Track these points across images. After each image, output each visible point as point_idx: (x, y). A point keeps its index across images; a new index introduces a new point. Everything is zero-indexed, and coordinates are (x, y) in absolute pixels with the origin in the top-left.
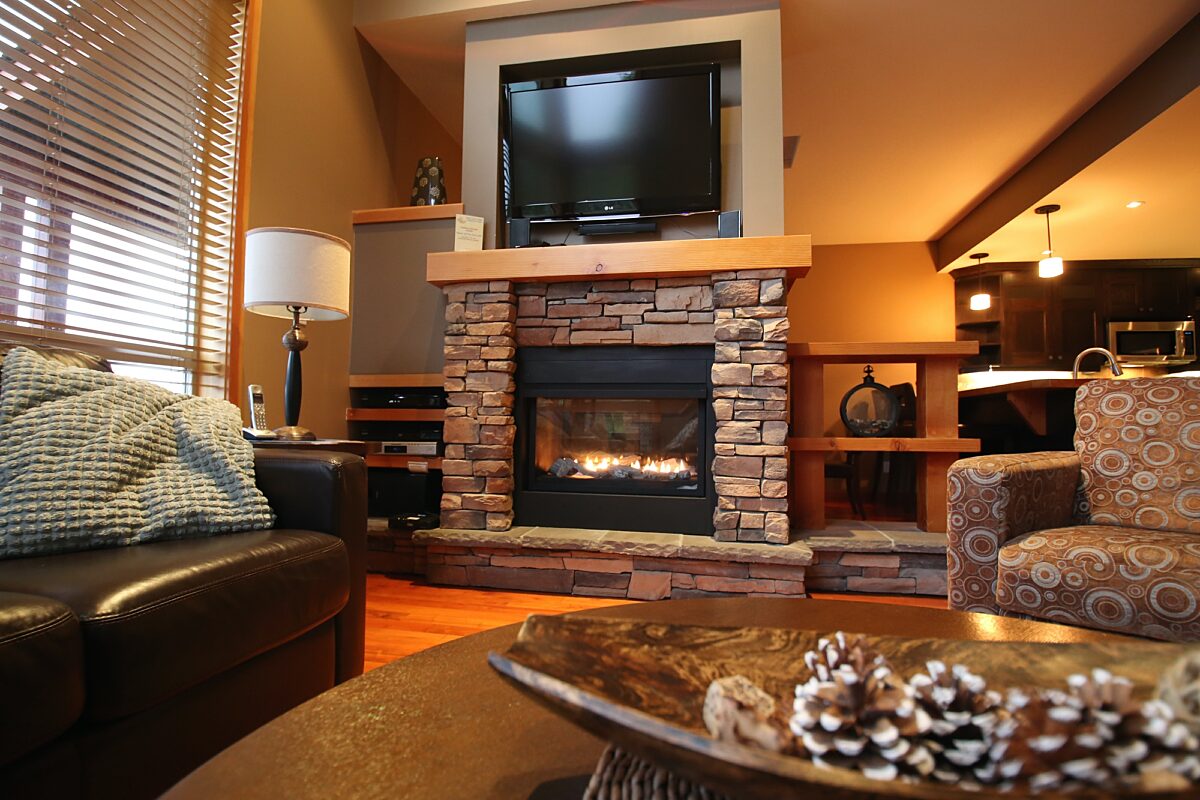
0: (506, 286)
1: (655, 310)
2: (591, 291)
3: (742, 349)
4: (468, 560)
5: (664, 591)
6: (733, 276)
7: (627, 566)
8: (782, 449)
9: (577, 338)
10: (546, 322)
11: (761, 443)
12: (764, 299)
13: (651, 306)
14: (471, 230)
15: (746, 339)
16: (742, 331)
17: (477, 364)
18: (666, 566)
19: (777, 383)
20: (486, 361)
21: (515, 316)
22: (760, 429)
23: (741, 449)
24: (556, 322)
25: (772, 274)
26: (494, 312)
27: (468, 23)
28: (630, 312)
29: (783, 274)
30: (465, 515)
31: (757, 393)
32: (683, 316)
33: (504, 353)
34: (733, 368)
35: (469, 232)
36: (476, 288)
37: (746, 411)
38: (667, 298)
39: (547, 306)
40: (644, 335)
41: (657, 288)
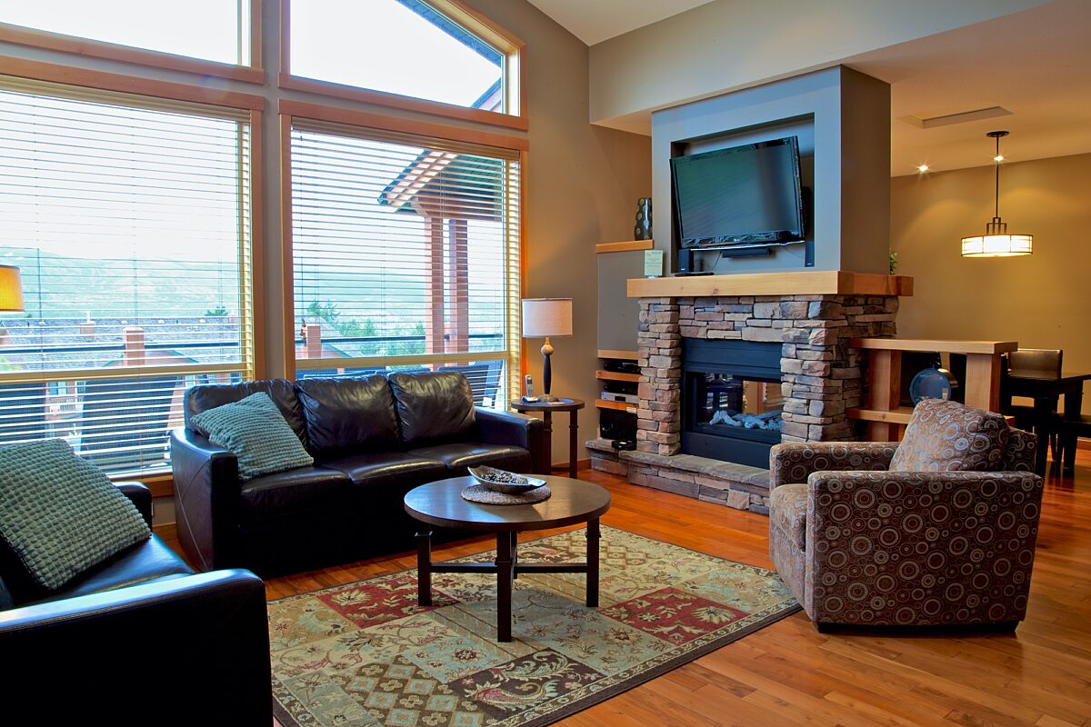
0: (668, 301)
1: (753, 318)
2: (718, 304)
3: (797, 349)
4: (647, 471)
5: (745, 505)
6: (792, 298)
7: (726, 486)
8: (819, 420)
9: (711, 335)
10: (695, 323)
11: (808, 415)
12: (810, 316)
13: (750, 316)
14: (656, 260)
15: (799, 341)
16: (795, 338)
17: (654, 351)
18: (746, 488)
19: (817, 374)
20: (659, 348)
21: (675, 319)
22: (808, 404)
23: (795, 417)
24: (699, 324)
25: (814, 298)
26: (663, 317)
27: (653, 112)
28: (740, 318)
29: (821, 298)
30: (649, 445)
31: (806, 380)
32: (768, 323)
33: (668, 344)
34: (791, 362)
35: (653, 260)
36: (653, 301)
37: (799, 392)
38: (760, 310)
39: (695, 313)
40: (748, 334)
41: (755, 302)
